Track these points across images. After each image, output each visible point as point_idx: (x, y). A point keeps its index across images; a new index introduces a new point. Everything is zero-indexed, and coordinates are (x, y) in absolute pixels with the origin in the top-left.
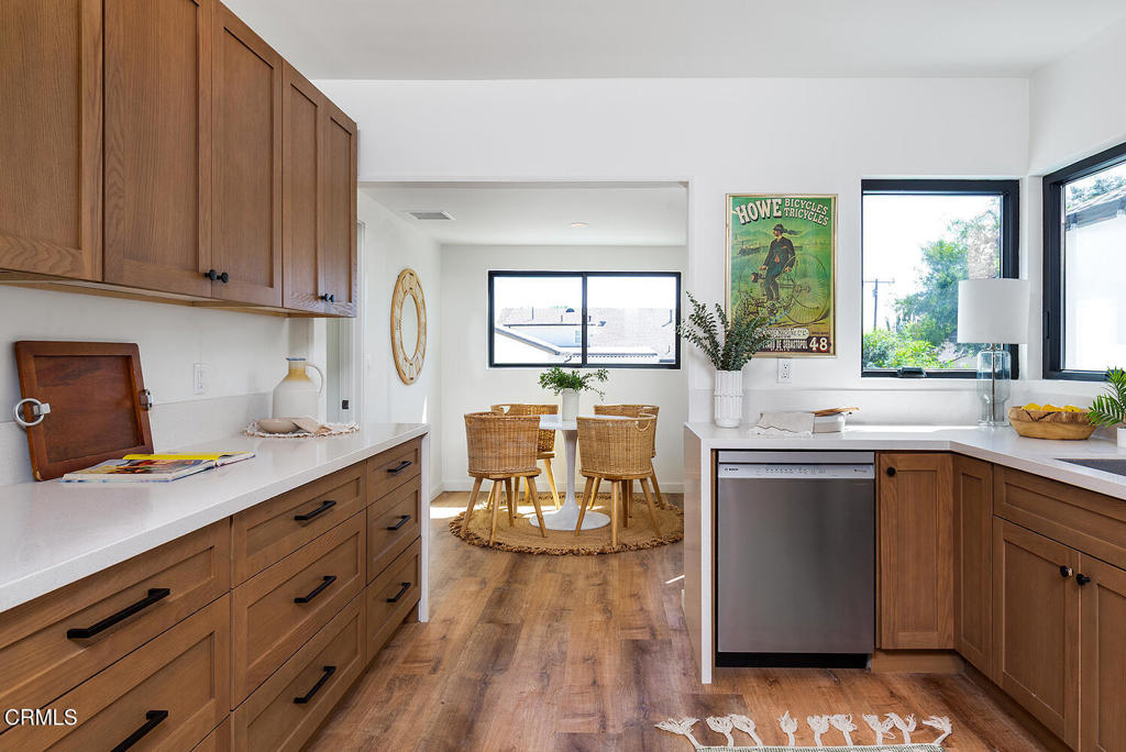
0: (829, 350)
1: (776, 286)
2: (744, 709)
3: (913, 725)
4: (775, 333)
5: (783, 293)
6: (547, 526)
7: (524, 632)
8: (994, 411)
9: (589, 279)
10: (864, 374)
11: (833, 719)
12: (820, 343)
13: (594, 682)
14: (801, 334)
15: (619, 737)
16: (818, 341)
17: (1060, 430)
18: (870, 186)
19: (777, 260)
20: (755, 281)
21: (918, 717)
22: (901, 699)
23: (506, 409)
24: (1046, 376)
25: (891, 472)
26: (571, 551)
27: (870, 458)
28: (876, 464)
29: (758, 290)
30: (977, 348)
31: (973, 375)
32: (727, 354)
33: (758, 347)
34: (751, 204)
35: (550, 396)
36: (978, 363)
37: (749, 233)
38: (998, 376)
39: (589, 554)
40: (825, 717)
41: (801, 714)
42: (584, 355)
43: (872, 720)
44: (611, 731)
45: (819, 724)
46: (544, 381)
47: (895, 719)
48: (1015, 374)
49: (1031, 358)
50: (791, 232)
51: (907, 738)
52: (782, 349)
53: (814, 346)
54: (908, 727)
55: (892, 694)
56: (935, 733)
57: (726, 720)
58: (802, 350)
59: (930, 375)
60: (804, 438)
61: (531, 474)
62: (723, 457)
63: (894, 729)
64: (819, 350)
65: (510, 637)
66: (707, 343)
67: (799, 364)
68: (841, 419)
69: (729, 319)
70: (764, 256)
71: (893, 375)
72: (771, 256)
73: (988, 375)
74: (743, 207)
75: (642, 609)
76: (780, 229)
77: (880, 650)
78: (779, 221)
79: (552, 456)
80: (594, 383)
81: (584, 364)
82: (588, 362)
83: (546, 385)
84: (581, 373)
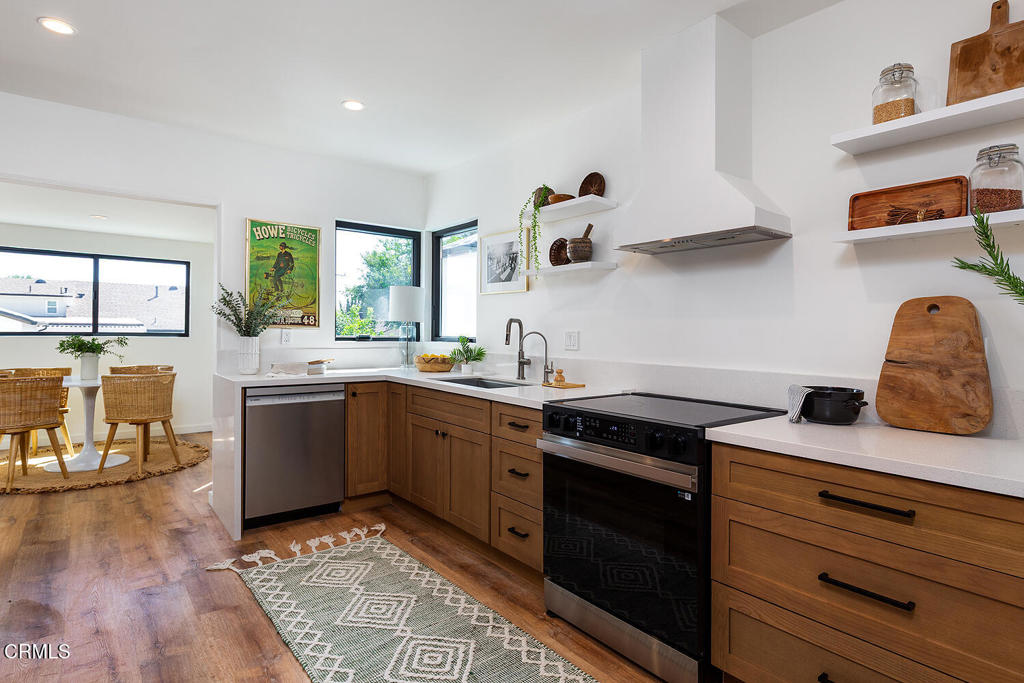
0: (316, 324)
1: (281, 282)
2: (265, 546)
3: (366, 530)
4: (280, 313)
5: (285, 287)
6: (69, 470)
7: (73, 543)
8: (408, 360)
9: (101, 260)
10: (337, 339)
11: (322, 539)
12: (310, 320)
13: (150, 559)
14: (298, 313)
15: (180, 582)
16: (308, 318)
17: (437, 367)
18: (340, 224)
19: (282, 265)
20: (267, 278)
21: (368, 527)
22: (359, 521)
23: (13, 372)
24: (433, 340)
25: (354, 394)
26: (99, 484)
27: (342, 387)
28: (345, 391)
29: (268, 284)
30: (399, 324)
31: (397, 339)
32: (248, 326)
33: (271, 321)
34: (263, 228)
35: (69, 360)
36: (399, 333)
37: (262, 246)
38: (410, 340)
39: (118, 484)
40: (317, 539)
41: (302, 540)
42: (95, 324)
43: (344, 534)
44: (171, 580)
45: (313, 543)
46: (63, 347)
47: (357, 530)
48: (418, 339)
49: (426, 330)
50: (292, 248)
51: (363, 537)
52: (285, 323)
53: (306, 322)
54: (363, 532)
55: (355, 521)
56: (377, 532)
57: (256, 554)
58: (298, 324)
59: (374, 339)
60: (303, 377)
61: (52, 426)
62: (249, 392)
63: (356, 535)
64: (309, 324)
65: (59, 549)
66: (233, 318)
67: (296, 333)
68: (324, 366)
69: (248, 302)
70: (273, 262)
71: (354, 339)
72: (277, 263)
73: (405, 339)
74: (259, 228)
75: (176, 511)
76: (284, 246)
77: (348, 498)
78: (283, 241)
79: (66, 411)
80: (114, 348)
81: (95, 332)
82: (99, 331)
83: (64, 350)
84: (100, 340)
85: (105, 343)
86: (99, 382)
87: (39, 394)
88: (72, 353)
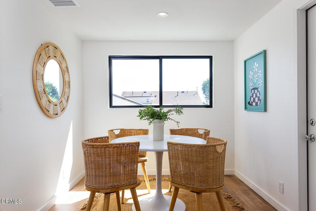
42: (161, 101)
46: (141, 115)
79: (146, 161)
80: (173, 115)
81: (161, 105)
82: (163, 105)
83: (142, 117)
84: (165, 110)
85: (168, 112)
86: (166, 147)
87: (123, 158)
88: (148, 119)
